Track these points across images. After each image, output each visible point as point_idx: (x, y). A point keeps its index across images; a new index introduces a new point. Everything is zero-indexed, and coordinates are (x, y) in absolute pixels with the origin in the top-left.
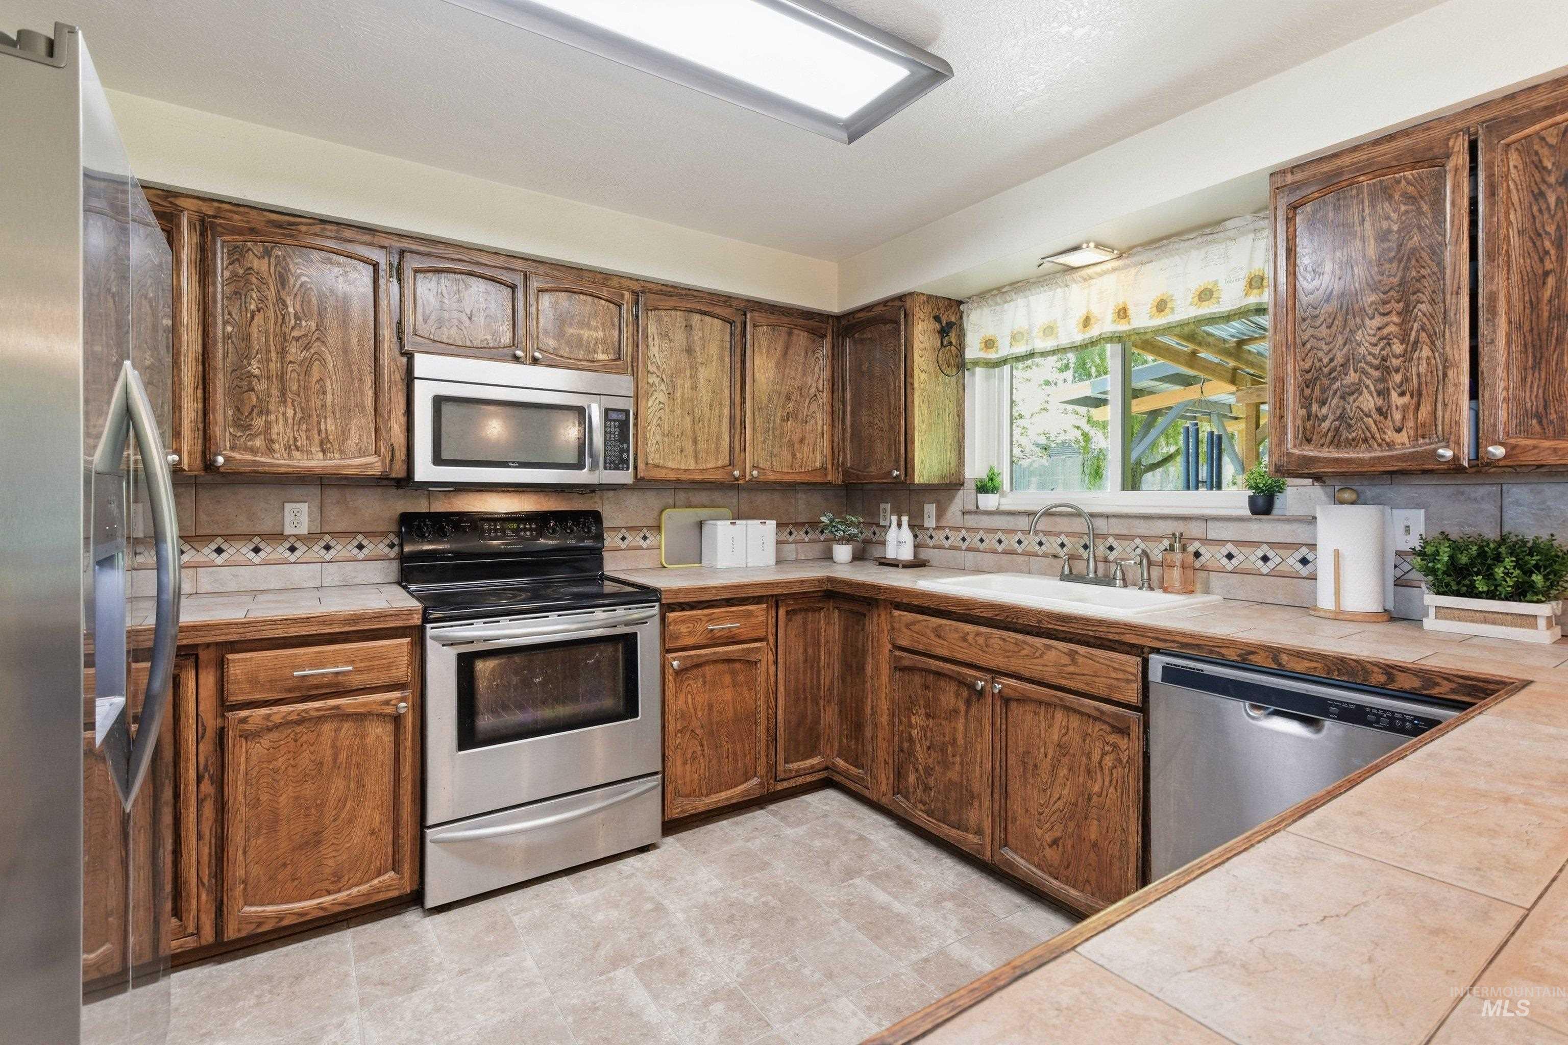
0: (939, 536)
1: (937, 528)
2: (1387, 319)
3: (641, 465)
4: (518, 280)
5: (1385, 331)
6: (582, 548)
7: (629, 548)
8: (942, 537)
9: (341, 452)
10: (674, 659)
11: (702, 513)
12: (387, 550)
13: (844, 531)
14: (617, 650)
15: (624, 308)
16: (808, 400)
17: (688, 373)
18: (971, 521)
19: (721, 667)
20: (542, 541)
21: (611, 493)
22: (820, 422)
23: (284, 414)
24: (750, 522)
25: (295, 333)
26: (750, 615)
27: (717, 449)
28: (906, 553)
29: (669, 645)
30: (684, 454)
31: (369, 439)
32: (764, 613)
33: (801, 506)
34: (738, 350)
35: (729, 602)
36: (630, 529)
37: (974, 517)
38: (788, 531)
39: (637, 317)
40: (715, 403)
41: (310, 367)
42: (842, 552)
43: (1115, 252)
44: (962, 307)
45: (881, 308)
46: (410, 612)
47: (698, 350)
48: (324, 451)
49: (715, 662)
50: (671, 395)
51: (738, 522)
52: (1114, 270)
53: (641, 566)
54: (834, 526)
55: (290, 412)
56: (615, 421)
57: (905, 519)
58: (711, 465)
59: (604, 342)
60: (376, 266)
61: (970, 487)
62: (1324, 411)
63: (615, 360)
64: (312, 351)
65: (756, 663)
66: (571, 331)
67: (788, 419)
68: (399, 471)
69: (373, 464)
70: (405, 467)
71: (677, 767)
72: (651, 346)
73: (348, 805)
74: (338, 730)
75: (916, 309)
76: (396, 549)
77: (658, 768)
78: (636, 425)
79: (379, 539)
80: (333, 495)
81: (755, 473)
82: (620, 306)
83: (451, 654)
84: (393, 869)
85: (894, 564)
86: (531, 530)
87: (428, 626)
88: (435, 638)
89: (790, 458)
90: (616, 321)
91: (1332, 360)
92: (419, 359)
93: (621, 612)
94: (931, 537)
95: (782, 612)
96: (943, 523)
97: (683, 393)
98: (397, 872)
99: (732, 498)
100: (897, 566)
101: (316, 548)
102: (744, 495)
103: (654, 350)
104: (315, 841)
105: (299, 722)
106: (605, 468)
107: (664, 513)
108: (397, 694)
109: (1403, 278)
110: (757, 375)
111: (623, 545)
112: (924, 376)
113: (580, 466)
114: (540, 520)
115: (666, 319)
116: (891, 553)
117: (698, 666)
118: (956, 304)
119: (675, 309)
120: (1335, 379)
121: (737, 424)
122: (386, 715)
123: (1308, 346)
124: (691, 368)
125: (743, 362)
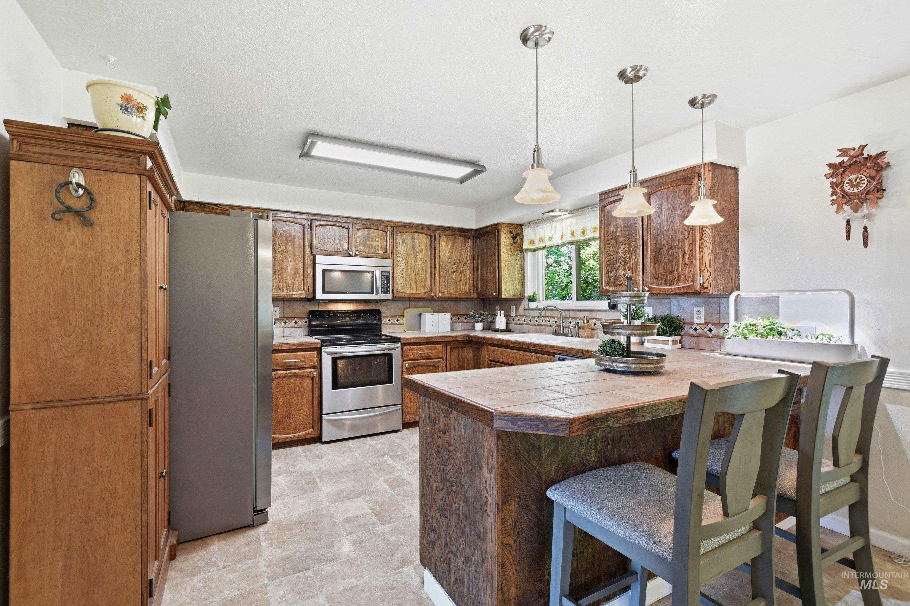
0: (516, 319)
1: (516, 316)
2: (625, 246)
3: (395, 292)
4: (350, 226)
5: (625, 250)
6: (374, 324)
7: (392, 324)
8: (517, 320)
9: (293, 290)
10: (407, 363)
11: (421, 310)
12: (305, 324)
13: (479, 318)
14: (385, 359)
15: (388, 233)
16: (462, 265)
17: (413, 256)
18: (527, 313)
19: (424, 368)
20: (358, 321)
21: (384, 303)
22: (468, 273)
23: (276, 277)
24: (439, 314)
25: (279, 250)
26: (436, 348)
27: (425, 286)
28: (503, 326)
29: (404, 358)
30: (412, 287)
31: (301, 285)
32: (441, 348)
33: (463, 307)
34: (433, 246)
35: (427, 343)
36: (392, 317)
37: (528, 311)
38: (457, 318)
39: (393, 236)
40: (424, 267)
41: (283, 261)
42: (479, 326)
43: (569, 211)
44: (522, 227)
45: (490, 228)
46: (317, 343)
47: (417, 247)
48: (287, 289)
49: (422, 366)
50: (406, 265)
51: (434, 314)
52: (570, 217)
53: (397, 331)
54: (475, 316)
55: (277, 277)
56: (385, 276)
57: (502, 312)
58: (423, 291)
59: (381, 246)
60: (303, 225)
61: (526, 299)
62: (612, 274)
63: (385, 253)
64: (284, 256)
65: (438, 367)
66: (369, 243)
67: (454, 273)
68: (310, 296)
69: (302, 293)
70: (312, 294)
71: (408, 403)
72: (399, 247)
73: (298, 406)
74: (295, 380)
75: (502, 230)
76: (308, 323)
77: (400, 402)
78: (393, 277)
79: (301, 320)
80: (287, 304)
81: (440, 294)
82: (387, 233)
83: (330, 357)
84: (312, 428)
85: (497, 331)
86: (354, 317)
87: (323, 348)
88: (325, 352)
89: (455, 287)
90: (385, 238)
91: (613, 258)
92: (318, 257)
93: (386, 345)
94: (514, 320)
95: (449, 348)
96: (517, 314)
97: (411, 264)
98: (314, 429)
99: (434, 304)
100: (498, 331)
101: (282, 323)
102: (439, 303)
103: (400, 248)
104: (288, 416)
105: (285, 377)
106: (381, 294)
107: (405, 311)
108: (313, 370)
109: (629, 233)
110: (441, 255)
111: (389, 323)
112: (506, 255)
113: (372, 293)
114: (357, 313)
115: (404, 236)
116: (497, 326)
117: (415, 367)
118: (520, 226)
119: (408, 232)
120: (614, 264)
121: (433, 275)
122: (310, 377)
123: (608, 253)
124: (414, 254)
125: (435, 251)
